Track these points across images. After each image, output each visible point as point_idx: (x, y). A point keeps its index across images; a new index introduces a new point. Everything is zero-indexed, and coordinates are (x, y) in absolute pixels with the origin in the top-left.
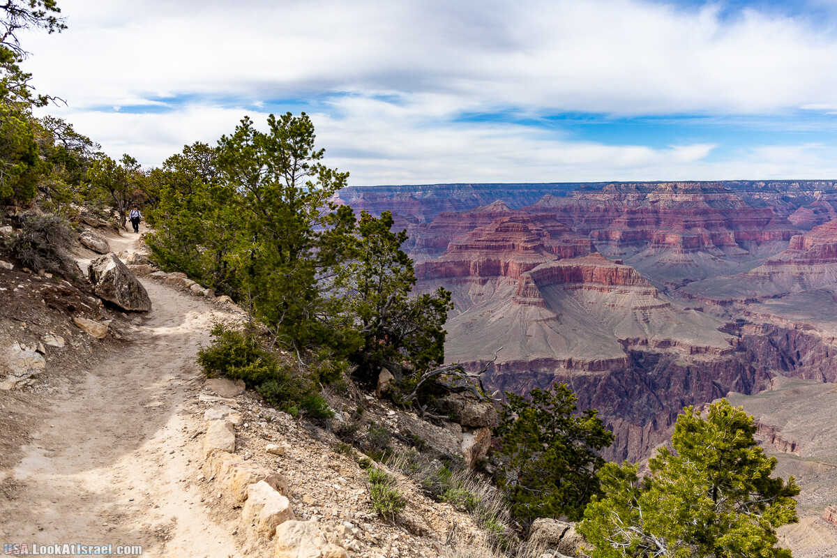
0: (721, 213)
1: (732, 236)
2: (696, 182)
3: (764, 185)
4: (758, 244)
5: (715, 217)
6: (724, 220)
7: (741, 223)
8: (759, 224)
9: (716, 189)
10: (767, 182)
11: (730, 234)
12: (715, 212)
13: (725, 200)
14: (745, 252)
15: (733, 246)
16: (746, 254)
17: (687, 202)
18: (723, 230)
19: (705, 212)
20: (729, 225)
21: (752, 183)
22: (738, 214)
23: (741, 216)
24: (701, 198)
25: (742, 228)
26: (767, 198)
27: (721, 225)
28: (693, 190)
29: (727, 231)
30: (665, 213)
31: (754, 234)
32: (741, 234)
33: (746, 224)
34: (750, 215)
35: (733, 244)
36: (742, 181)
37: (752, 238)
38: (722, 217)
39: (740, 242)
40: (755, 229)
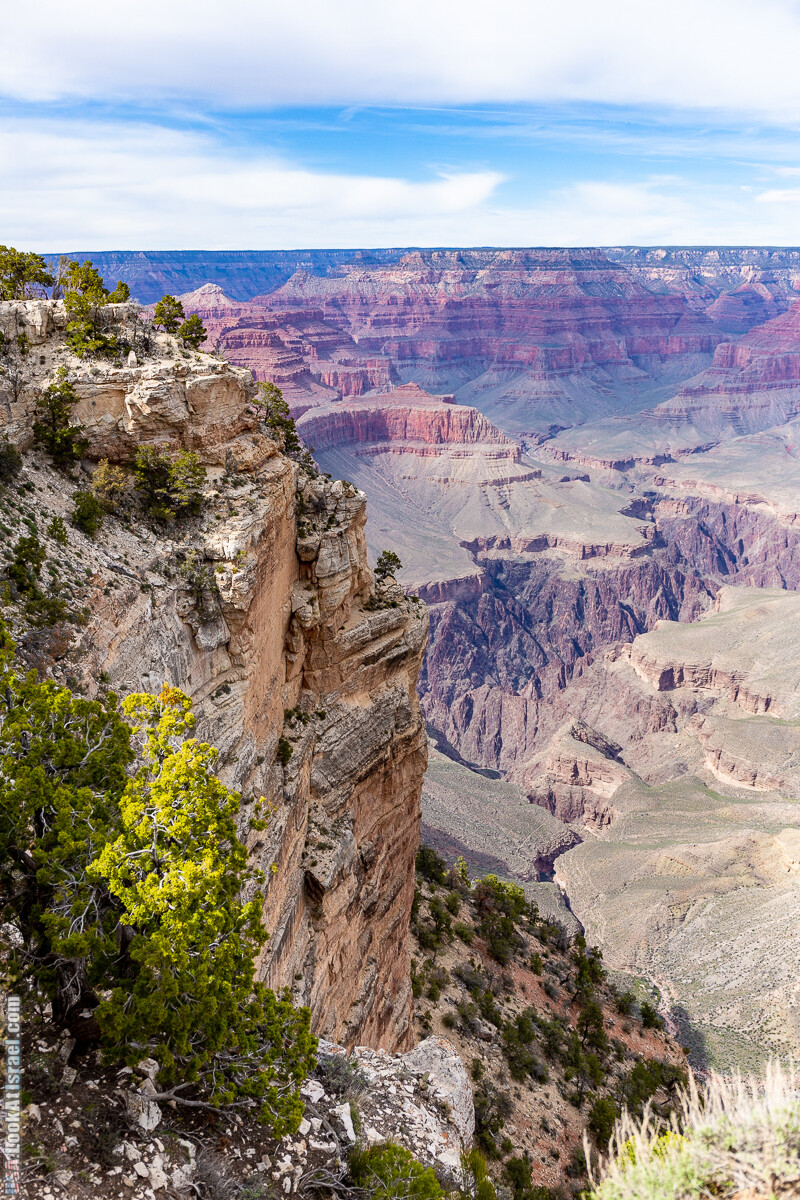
0: (606, 304)
1: (622, 346)
2: (562, 250)
3: (663, 254)
4: (663, 359)
5: (595, 313)
6: (610, 318)
7: (635, 322)
8: (663, 324)
9: (595, 263)
10: (669, 249)
11: (619, 342)
12: (595, 303)
13: (610, 281)
14: (643, 373)
15: (624, 364)
16: (645, 377)
17: (547, 285)
18: (607, 336)
19: (578, 304)
20: (617, 325)
21: (644, 251)
22: (630, 306)
23: (636, 309)
24: (572, 279)
25: (637, 332)
26: (671, 279)
27: (604, 326)
28: (557, 263)
29: (614, 338)
30: (511, 306)
31: (656, 341)
32: (636, 341)
33: (643, 324)
34: (651, 309)
35: (623, 360)
36: (628, 248)
37: (653, 348)
38: (606, 313)
39: (634, 357)
40: (658, 332)
